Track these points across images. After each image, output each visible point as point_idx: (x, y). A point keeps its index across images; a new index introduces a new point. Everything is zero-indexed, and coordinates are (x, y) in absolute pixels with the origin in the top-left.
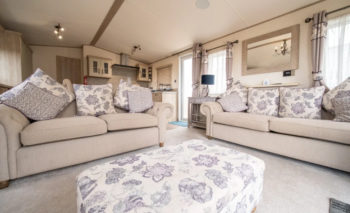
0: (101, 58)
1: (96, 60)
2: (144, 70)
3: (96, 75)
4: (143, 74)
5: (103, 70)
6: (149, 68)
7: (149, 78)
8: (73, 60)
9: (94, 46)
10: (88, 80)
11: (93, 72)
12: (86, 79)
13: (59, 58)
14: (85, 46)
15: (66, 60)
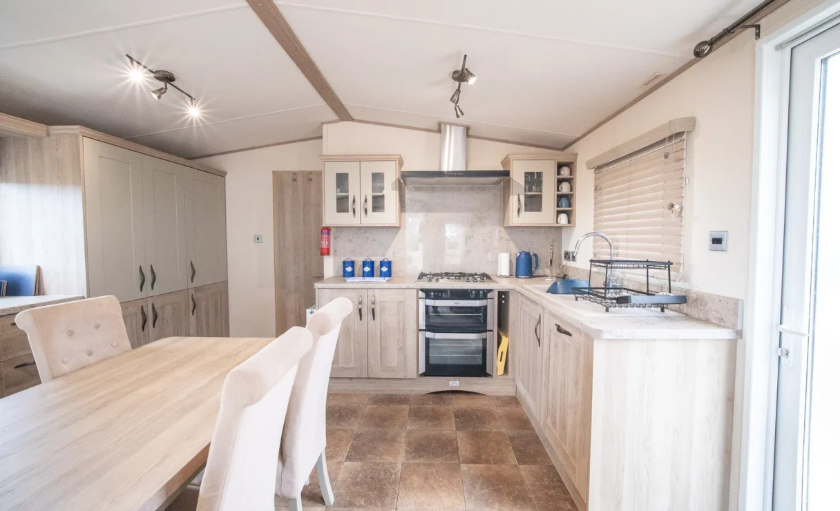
0: (359, 159)
1: (342, 168)
2: (533, 180)
3: (346, 219)
4: (527, 197)
5: (366, 201)
6: (560, 166)
7: (559, 212)
8: (312, 179)
9: (353, 120)
10: (335, 238)
11: (338, 212)
12: (325, 236)
13: (279, 178)
14: (329, 125)
15: (294, 180)
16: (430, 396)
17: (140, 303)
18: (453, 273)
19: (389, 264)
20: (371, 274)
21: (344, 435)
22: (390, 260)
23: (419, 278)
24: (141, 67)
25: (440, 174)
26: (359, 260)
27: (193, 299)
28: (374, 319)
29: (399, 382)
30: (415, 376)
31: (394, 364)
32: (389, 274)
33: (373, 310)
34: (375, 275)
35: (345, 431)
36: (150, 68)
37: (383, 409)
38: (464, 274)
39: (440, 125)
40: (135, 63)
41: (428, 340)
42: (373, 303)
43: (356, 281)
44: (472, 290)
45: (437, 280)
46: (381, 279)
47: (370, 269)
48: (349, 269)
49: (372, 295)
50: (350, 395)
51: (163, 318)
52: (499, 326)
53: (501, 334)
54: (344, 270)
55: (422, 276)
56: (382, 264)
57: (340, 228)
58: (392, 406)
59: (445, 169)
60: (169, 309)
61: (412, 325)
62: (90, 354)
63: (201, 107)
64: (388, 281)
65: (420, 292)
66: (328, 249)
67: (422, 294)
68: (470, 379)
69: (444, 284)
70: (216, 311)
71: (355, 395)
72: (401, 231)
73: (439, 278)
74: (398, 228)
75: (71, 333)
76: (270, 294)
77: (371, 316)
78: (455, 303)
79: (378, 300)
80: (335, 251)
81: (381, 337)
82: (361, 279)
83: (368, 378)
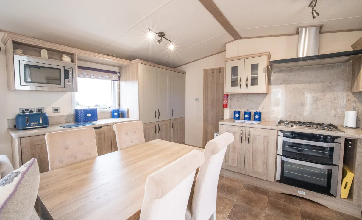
0: (243, 58)
1: (235, 64)
3: (236, 90)
5: (247, 80)
8: (220, 71)
9: (241, 38)
10: (230, 100)
11: (232, 86)
12: (226, 98)
13: (206, 72)
14: (229, 43)
15: (213, 73)
16: (283, 196)
17: (155, 124)
18: (304, 122)
19: (260, 114)
20: (249, 119)
21: (228, 202)
22: (260, 112)
23: (279, 124)
24: (153, 32)
25: (297, 60)
26: (243, 111)
27: (172, 123)
28: (249, 144)
29: (263, 181)
30: (273, 180)
31: (260, 170)
32: (259, 119)
33: (249, 139)
34: (251, 119)
35: (230, 200)
36: (156, 32)
37: (251, 194)
38: (313, 123)
39: (298, 29)
40: (151, 31)
41: (283, 162)
42: (249, 135)
43: (240, 122)
44: (320, 135)
45: (292, 126)
46: (254, 122)
47: (249, 116)
48: (237, 115)
49: (248, 130)
50: (234, 180)
51: (162, 130)
52: (344, 162)
53: (345, 168)
54: (234, 116)
55: (281, 122)
56: (256, 114)
57: (233, 95)
58: (257, 194)
59: (301, 56)
60: (164, 126)
61: (272, 151)
62: (132, 142)
63: (174, 45)
64: (259, 123)
65: (279, 132)
66: (227, 105)
67: (280, 134)
68: (315, 193)
69: (297, 129)
70: (181, 129)
71: (236, 181)
72: (268, 95)
73: (294, 124)
74: (266, 94)
75: (127, 134)
76: (201, 124)
77: (247, 142)
78: (306, 142)
79: (252, 133)
80: (230, 106)
81: (253, 154)
82: (243, 121)
83: (244, 174)
